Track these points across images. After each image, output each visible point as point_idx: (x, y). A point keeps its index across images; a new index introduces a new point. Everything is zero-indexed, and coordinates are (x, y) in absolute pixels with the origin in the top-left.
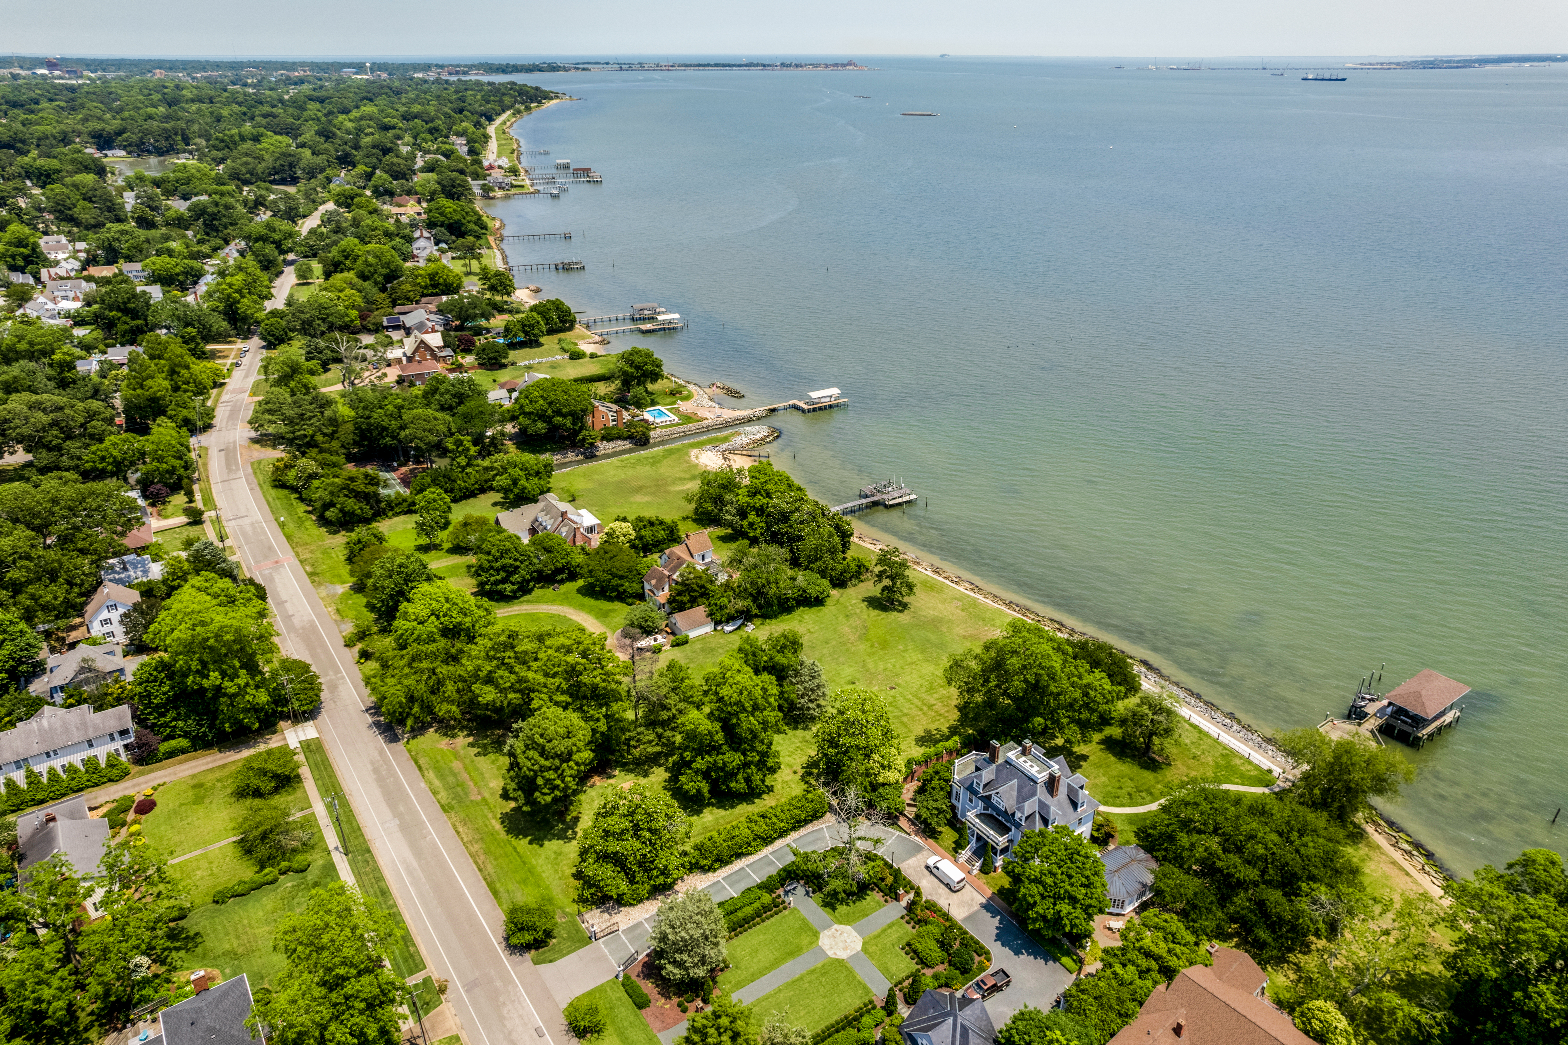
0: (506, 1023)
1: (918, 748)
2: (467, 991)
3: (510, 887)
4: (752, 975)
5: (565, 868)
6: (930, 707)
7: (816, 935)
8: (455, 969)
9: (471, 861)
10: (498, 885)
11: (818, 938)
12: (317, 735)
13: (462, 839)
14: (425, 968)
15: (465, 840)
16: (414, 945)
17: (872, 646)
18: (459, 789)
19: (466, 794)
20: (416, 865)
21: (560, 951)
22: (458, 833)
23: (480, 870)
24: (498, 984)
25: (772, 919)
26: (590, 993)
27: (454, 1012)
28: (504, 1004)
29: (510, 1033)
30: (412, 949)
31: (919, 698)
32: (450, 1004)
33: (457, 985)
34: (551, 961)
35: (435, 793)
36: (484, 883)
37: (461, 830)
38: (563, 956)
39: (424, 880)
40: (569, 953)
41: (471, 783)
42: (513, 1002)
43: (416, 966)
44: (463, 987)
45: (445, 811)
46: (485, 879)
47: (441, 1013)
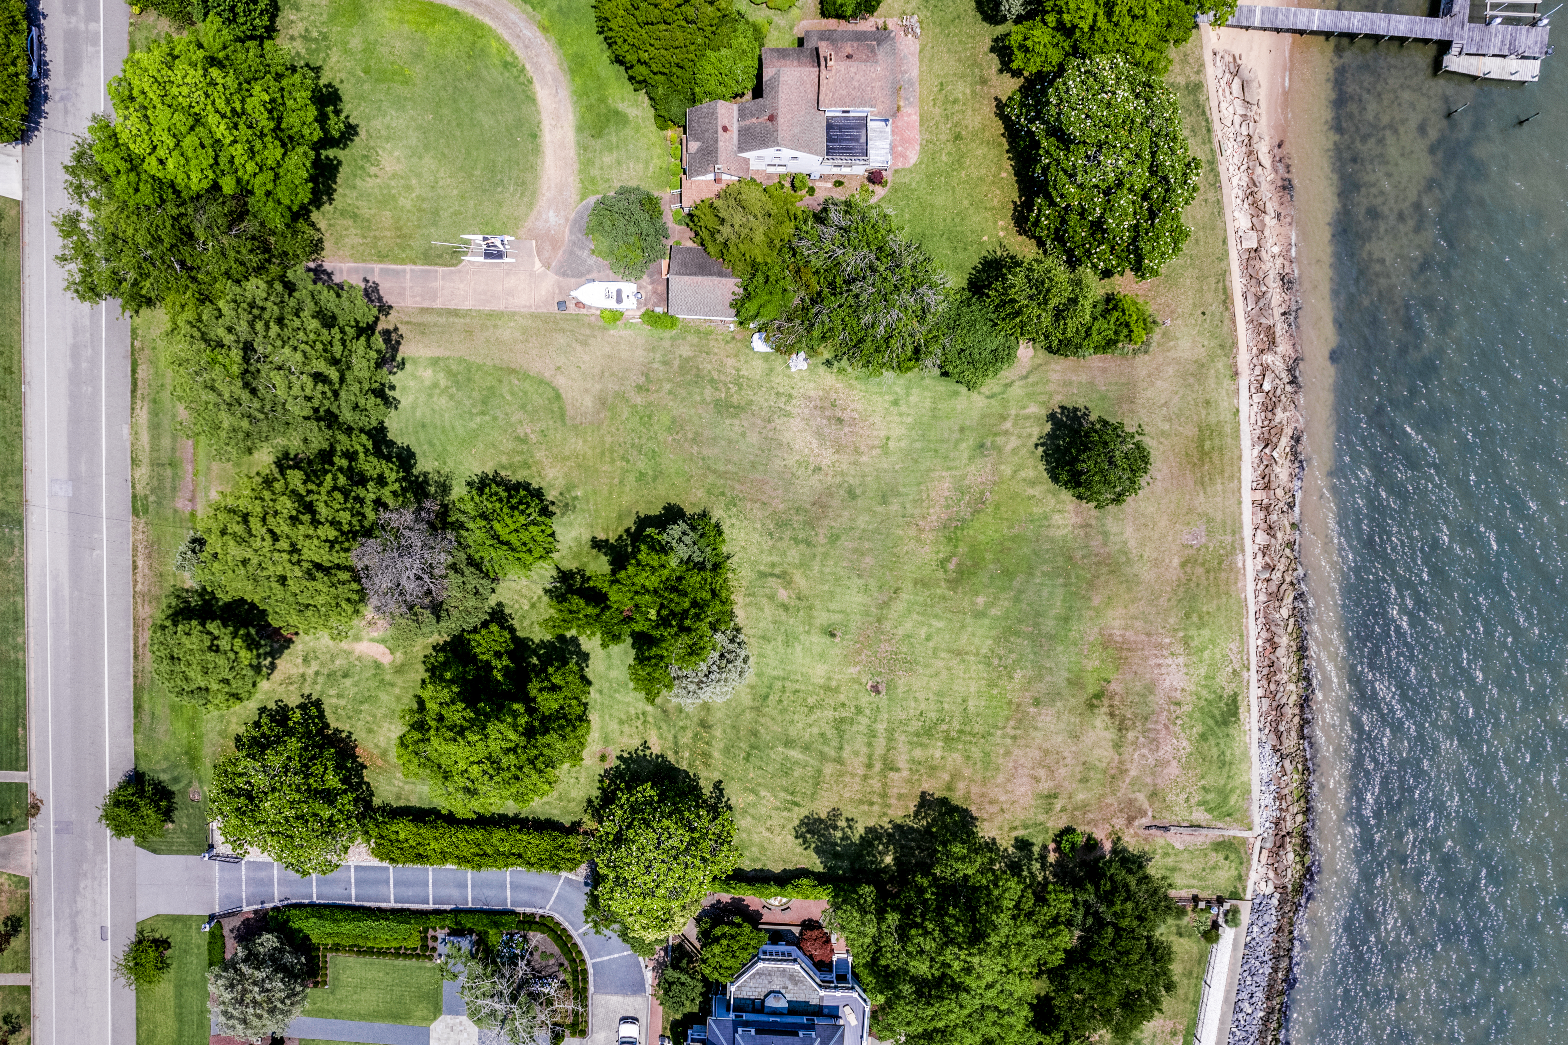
0: (79, 899)
1: (790, 838)
2: (57, 831)
3: (159, 710)
4: (341, 1012)
5: (234, 720)
6: (890, 766)
7: (437, 1012)
8: (55, 791)
9: (131, 632)
10: (146, 697)
11: (435, 1018)
12: (18, 195)
13: (135, 582)
14: (25, 769)
15: (139, 587)
16: (24, 727)
17: (943, 563)
18: (169, 472)
19: (174, 489)
20: (66, 592)
21: (172, 844)
22: (135, 567)
23: (136, 657)
24: (90, 845)
25: (408, 962)
26: (175, 919)
27: (35, 848)
28: (85, 875)
29: (77, 913)
30: (20, 731)
31: (890, 739)
32: (35, 834)
33: (49, 813)
34: (154, 851)
35: (135, 462)
36: (132, 682)
37: (140, 563)
38: (170, 852)
39: (67, 627)
40: (178, 852)
41: (189, 467)
42: (94, 878)
43: (17, 760)
44: (55, 823)
45: (135, 512)
46: (135, 677)
47: (21, 841)
